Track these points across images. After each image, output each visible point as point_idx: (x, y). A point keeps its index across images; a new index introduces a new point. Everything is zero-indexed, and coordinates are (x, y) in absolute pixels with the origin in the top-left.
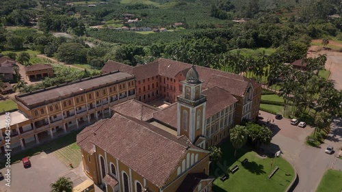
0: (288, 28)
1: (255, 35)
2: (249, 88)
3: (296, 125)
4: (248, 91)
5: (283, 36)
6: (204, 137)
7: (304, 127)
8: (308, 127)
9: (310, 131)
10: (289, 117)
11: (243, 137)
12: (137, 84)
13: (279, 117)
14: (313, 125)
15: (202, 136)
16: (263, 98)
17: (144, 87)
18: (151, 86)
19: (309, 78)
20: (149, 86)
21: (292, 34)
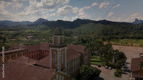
0: (94, 37)
1: (82, 40)
2: (86, 49)
3: (108, 68)
4: (85, 50)
5: (93, 40)
6: (66, 69)
7: (111, 69)
8: (113, 69)
9: (114, 71)
10: (104, 66)
11: (87, 70)
12: (28, 54)
13: (100, 66)
14: (115, 68)
15: (65, 68)
16: (92, 59)
17: (32, 56)
18: (36, 56)
19: (108, 49)
20: (35, 55)
21: (96, 39)
